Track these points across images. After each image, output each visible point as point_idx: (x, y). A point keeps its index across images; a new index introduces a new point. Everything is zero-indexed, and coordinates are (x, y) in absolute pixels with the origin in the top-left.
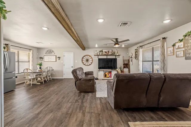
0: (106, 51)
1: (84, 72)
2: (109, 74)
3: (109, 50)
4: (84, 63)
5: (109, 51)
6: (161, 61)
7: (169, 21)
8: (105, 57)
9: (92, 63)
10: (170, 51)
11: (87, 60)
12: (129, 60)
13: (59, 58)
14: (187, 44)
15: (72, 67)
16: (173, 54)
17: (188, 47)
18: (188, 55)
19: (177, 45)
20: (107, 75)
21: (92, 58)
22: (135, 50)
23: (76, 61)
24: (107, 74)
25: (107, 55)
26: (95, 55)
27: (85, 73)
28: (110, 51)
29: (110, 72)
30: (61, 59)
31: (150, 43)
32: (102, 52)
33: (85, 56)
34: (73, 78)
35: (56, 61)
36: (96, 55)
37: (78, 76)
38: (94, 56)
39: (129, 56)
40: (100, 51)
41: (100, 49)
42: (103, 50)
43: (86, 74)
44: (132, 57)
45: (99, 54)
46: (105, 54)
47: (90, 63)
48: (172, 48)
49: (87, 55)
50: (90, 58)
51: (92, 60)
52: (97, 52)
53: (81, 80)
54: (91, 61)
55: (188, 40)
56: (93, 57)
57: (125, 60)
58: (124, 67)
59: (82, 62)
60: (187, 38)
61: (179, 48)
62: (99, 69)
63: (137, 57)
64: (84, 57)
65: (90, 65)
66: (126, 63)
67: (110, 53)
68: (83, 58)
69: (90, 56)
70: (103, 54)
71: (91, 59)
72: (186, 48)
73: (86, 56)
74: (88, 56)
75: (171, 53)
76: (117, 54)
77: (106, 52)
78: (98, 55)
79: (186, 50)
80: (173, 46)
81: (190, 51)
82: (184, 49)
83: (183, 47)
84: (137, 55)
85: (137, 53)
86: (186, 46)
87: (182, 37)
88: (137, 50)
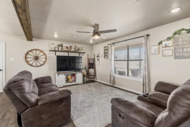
0: (67, 45)
1: (34, 78)
2: (73, 78)
3: (71, 45)
4: (31, 63)
5: (71, 46)
6: (145, 61)
7: (178, 9)
8: (66, 54)
9: (45, 62)
10: (155, 50)
11: (36, 58)
12: (94, 59)
14: (176, 42)
16: (158, 53)
17: (178, 45)
18: (178, 54)
19: (164, 44)
20: (70, 79)
21: (45, 54)
22: (104, 47)
24: (69, 77)
25: (68, 52)
26: (51, 50)
27: (36, 80)
28: (73, 46)
29: (74, 75)
31: (126, 40)
32: (62, 46)
33: (31, 51)
34: (2, 93)
36: (53, 50)
37: (28, 96)
38: (48, 51)
39: (94, 55)
41: (59, 43)
42: (63, 44)
43: (39, 83)
44: (99, 56)
45: (57, 49)
46: (66, 49)
47: (42, 63)
48: (157, 47)
49: (37, 50)
50: (42, 54)
51: (46, 58)
52: (54, 46)
53: (37, 104)
54: (44, 60)
55: (179, 38)
56: (47, 53)
57: (90, 59)
58: (90, 68)
59: (26, 60)
60: (177, 36)
61: (166, 46)
62: (57, 71)
63: (106, 55)
64: (30, 53)
65: (41, 65)
66: (91, 62)
67: (73, 50)
68: (27, 53)
69: (41, 51)
70: (64, 50)
71: (44, 57)
72: (176, 47)
73: (34, 51)
74: (38, 52)
75: (156, 52)
76: (82, 51)
77: (67, 48)
78: (55, 51)
79: (175, 49)
80: (159, 44)
81: (181, 50)
82: (173, 48)
83: (171, 45)
84: (107, 53)
85: (107, 51)
86: (175, 45)
87: (171, 35)
88: (107, 48)
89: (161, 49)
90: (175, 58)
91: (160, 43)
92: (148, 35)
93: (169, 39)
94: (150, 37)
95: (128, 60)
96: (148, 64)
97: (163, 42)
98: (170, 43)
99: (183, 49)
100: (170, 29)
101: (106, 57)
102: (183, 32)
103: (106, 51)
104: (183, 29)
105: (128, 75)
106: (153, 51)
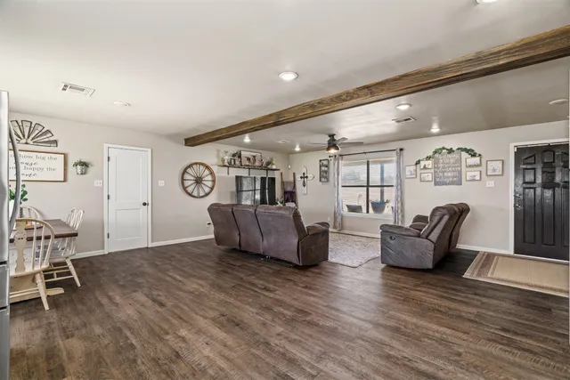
0: (248, 154)
3: (254, 154)
4: (190, 190)
5: (254, 157)
6: (397, 187)
8: (245, 173)
9: (213, 188)
10: (411, 171)
12: (294, 183)
13: (85, 165)
14: (437, 164)
15: (145, 204)
16: (414, 176)
18: (439, 179)
19: (422, 163)
21: (212, 173)
22: (321, 160)
23: (161, 183)
25: (249, 169)
28: (258, 156)
30: (91, 170)
31: (365, 153)
32: (240, 157)
33: (190, 166)
35: (65, 180)
38: (218, 167)
39: (294, 174)
40: (234, 155)
42: (242, 152)
44: (307, 177)
46: (248, 163)
48: (414, 167)
49: (199, 164)
50: (207, 172)
51: (214, 181)
54: (211, 184)
55: (439, 159)
57: (287, 183)
58: (287, 201)
59: (183, 184)
60: (437, 155)
61: (425, 168)
63: (324, 176)
64: (189, 170)
65: (206, 195)
66: (289, 189)
67: (257, 164)
68: (185, 171)
69: (207, 167)
70: (242, 164)
71: (210, 178)
72: (437, 169)
73: (195, 167)
74: (202, 168)
75: (411, 175)
76: (274, 167)
77: (249, 159)
79: (435, 172)
80: (416, 164)
81: (441, 174)
82: (432, 171)
83: (430, 167)
84: (326, 172)
85: (326, 169)
86: (436, 167)
87: (431, 154)
88: (325, 163)
89: (419, 172)
90: (435, 184)
91: (418, 163)
92: (401, 150)
93: (428, 158)
94: (404, 152)
95: (368, 186)
96: (402, 193)
97: (421, 162)
98: (429, 163)
99: (444, 172)
100: (429, 147)
101: (323, 180)
102: (444, 151)
103: (323, 168)
104: (444, 148)
105: (368, 212)
106: (408, 173)
